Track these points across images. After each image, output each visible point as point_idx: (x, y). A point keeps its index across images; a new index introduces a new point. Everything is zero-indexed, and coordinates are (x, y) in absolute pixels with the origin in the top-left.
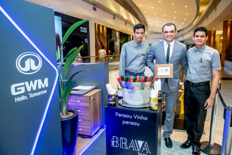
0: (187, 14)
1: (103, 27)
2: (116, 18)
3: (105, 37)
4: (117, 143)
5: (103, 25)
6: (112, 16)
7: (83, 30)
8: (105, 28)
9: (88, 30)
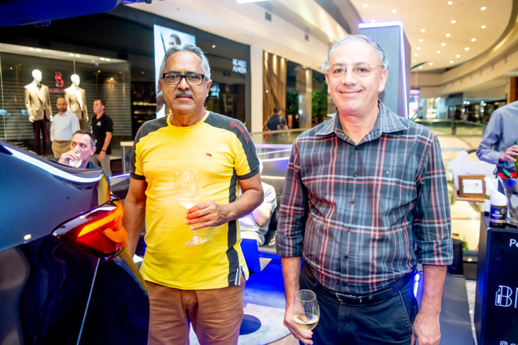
0: (484, 27)
1: (279, 58)
2: (310, 37)
3: (282, 84)
4: (509, 299)
5: (279, 54)
6: (303, 34)
7: (239, 66)
8: (283, 61)
9: (248, 67)
